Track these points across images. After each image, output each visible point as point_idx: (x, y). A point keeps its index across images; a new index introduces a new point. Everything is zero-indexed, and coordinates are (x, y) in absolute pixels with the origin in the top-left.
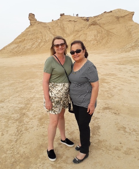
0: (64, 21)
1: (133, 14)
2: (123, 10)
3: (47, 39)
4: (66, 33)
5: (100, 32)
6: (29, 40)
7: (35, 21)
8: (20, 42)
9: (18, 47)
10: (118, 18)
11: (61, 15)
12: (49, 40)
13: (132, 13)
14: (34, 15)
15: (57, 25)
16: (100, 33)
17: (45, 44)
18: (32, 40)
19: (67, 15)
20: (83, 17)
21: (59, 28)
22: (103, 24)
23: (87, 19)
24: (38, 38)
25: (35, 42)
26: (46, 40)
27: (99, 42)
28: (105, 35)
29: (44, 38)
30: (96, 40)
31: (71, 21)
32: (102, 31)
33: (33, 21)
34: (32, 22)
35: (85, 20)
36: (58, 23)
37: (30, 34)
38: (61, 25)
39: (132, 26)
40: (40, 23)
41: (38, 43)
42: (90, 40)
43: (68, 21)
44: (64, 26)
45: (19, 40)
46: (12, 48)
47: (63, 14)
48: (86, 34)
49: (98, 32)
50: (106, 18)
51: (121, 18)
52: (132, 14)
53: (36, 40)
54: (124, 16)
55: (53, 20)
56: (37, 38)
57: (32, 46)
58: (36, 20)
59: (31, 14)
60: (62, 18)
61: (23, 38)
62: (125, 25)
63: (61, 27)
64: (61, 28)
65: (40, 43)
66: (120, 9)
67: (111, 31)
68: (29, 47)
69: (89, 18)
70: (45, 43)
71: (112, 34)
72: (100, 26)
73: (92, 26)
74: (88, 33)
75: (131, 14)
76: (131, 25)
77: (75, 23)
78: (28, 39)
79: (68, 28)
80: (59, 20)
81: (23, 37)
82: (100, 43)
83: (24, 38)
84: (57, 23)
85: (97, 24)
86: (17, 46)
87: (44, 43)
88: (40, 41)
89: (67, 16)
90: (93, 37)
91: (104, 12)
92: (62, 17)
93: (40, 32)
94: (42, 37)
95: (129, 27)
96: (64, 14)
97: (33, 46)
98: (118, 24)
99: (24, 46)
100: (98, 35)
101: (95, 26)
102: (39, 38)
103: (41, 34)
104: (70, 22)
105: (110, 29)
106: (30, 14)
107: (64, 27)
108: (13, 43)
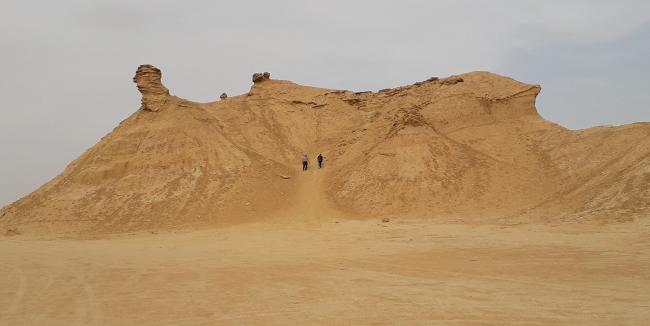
0: (272, 101)
1: (535, 90)
2: (500, 78)
3: (227, 168)
4: (293, 149)
5: (442, 149)
6: (152, 171)
7: (164, 96)
8: (106, 174)
9: (103, 197)
10: (487, 103)
11: (259, 79)
12: (236, 171)
13: (533, 90)
14: (159, 71)
15: (248, 115)
16: (441, 154)
17: (227, 185)
18: (164, 168)
19: (280, 79)
20: (344, 92)
21: (262, 129)
22: (441, 122)
23: (357, 101)
24: (190, 163)
25: (178, 180)
26: (223, 171)
27: (451, 187)
28: (462, 161)
29: (212, 163)
30: (436, 178)
31: (299, 102)
32: (446, 147)
33: (155, 94)
34: (151, 97)
35: (351, 102)
36: (252, 108)
37: (150, 145)
38: (263, 116)
39: (542, 132)
40: (184, 104)
41: (193, 182)
42: (412, 177)
43: (287, 102)
44: (279, 121)
45: (100, 169)
46: (77, 198)
47: (265, 74)
48: (394, 155)
49: (436, 152)
50: (448, 100)
51: (498, 105)
52: (533, 92)
53: (182, 168)
54: (507, 99)
55: (224, 96)
56: (184, 162)
57: (170, 193)
58: (168, 93)
59: (148, 66)
60: (261, 89)
61: (121, 160)
62: (518, 130)
63: (264, 122)
64: (268, 126)
65: (202, 183)
66: (488, 73)
67: (475, 146)
68: (158, 199)
69: (362, 97)
70: (223, 184)
71: (484, 157)
72: (433, 128)
73: (410, 130)
74: (399, 150)
75: (529, 93)
76: (539, 131)
77: (318, 110)
78: (148, 166)
79: (293, 129)
80: (253, 98)
81: (116, 155)
82: (457, 189)
83: (125, 161)
84: (248, 108)
85: (425, 123)
86: (99, 192)
87: (218, 183)
88: (198, 174)
89: (281, 82)
90: (423, 168)
91: (430, 78)
92: (260, 85)
93: (195, 139)
94: (206, 160)
95: (532, 136)
96: (267, 76)
97: (177, 194)
98: (491, 123)
99: (131, 193)
100: (438, 161)
101: (417, 130)
102: (193, 164)
103: (198, 149)
104: (298, 106)
105: (471, 142)
106: (142, 66)
107: (278, 126)
108: (73, 181)
